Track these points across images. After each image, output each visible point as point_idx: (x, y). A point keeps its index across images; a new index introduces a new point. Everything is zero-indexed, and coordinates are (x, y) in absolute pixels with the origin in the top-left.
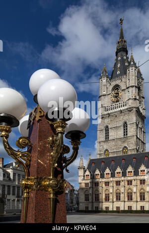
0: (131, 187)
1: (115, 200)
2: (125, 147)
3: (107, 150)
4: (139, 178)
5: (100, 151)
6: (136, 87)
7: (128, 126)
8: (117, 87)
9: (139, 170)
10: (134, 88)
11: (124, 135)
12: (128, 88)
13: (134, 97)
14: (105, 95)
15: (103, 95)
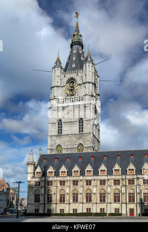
0: (90, 187)
1: (71, 201)
2: (81, 144)
3: (59, 145)
4: (99, 178)
5: (51, 146)
6: (93, 83)
7: (84, 122)
8: (72, 81)
9: (99, 170)
10: (91, 84)
11: (80, 131)
12: (84, 83)
13: (90, 94)
14: (59, 87)
15: (57, 86)
